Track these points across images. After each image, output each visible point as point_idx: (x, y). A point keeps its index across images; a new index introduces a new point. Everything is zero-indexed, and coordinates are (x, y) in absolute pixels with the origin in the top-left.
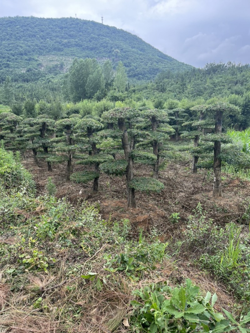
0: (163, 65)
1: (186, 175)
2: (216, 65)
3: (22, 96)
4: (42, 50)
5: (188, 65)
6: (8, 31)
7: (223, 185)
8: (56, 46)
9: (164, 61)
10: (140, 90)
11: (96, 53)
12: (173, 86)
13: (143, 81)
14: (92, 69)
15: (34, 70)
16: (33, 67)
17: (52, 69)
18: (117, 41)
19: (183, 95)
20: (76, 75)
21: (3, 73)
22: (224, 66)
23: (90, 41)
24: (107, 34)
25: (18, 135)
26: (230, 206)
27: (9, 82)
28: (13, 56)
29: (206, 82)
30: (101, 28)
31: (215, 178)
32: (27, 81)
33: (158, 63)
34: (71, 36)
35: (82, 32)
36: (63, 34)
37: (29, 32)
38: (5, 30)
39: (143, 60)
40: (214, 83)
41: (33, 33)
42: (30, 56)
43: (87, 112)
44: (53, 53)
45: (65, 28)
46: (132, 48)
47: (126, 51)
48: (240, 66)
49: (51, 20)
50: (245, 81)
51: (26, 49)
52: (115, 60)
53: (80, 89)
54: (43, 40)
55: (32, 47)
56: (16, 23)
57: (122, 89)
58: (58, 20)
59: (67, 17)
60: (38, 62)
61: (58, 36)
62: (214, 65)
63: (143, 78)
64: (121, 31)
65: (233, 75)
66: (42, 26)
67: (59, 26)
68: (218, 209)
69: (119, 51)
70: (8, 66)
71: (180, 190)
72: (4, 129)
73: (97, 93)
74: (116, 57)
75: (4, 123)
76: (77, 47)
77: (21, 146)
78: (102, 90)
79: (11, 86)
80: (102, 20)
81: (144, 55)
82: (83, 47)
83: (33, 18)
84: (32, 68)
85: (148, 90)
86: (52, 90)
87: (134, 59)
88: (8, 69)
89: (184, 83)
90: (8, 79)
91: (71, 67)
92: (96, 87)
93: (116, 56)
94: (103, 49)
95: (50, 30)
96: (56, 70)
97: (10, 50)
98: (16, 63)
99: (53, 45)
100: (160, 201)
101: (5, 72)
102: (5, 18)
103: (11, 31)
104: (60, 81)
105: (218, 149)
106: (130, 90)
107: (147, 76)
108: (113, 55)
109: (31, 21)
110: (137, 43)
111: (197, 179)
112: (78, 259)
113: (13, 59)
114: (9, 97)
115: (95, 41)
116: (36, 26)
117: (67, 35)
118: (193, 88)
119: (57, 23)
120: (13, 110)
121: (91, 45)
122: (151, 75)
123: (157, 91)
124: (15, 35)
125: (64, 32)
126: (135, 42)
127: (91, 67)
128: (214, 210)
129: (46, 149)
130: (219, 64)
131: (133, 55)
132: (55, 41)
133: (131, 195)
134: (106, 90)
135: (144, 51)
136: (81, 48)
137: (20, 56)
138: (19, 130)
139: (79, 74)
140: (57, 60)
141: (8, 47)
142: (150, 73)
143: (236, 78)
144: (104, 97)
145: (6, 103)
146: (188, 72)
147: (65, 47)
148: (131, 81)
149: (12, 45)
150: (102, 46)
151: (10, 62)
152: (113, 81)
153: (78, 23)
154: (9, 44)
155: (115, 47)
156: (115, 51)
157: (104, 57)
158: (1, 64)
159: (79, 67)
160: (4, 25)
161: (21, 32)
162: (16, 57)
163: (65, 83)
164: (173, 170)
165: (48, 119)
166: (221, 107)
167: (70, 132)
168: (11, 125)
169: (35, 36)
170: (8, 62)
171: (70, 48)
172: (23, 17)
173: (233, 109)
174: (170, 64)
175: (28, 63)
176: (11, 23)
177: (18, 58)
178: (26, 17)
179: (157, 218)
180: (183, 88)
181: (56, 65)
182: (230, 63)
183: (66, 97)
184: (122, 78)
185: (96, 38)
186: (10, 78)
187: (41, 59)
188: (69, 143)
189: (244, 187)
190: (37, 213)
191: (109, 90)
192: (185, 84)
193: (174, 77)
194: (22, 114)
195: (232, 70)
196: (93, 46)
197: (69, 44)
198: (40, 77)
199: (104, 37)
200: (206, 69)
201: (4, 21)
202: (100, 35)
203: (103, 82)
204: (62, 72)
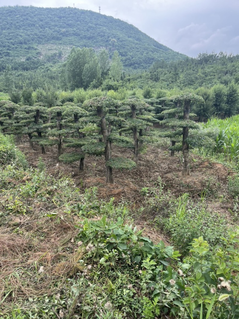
0: (159, 54)
1: (164, 158)
2: (208, 55)
3: (22, 84)
4: (41, 39)
5: (183, 55)
6: (8, 20)
7: (195, 166)
8: (55, 35)
9: (160, 50)
10: (134, 79)
11: (93, 42)
12: (166, 76)
13: (139, 70)
14: (89, 58)
15: (33, 58)
16: (32, 55)
17: (51, 58)
18: (114, 31)
19: (175, 84)
20: (74, 64)
21: (3, 61)
22: (216, 56)
23: (88, 30)
24: (104, 24)
25: (16, 121)
26: (195, 183)
27: (9, 70)
28: (13, 45)
29: (197, 72)
30: (98, 17)
31: (184, 159)
32: (27, 69)
33: (153, 52)
34: (69, 25)
35: (80, 22)
36: (61, 24)
37: (28, 21)
38: (5, 19)
39: (139, 50)
40: (206, 73)
41: (33, 23)
42: (30, 45)
43: (80, 100)
44: (51, 42)
45: (64, 17)
46: (129, 37)
47: (123, 40)
48: (232, 56)
49: (49, 10)
50: (234, 71)
51: (26, 38)
52: (112, 49)
53: (76, 78)
54: (42, 29)
55: (32, 36)
56: (16, 12)
57: (118, 78)
58: (57, 9)
59: (65, 7)
60: (38, 51)
61: (56, 26)
62: (206, 55)
63: (139, 68)
64: (119, 21)
65: (223, 65)
66: (41, 15)
67: (57, 16)
68: (184, 185)
69: (116, 41)
70: (8, 54)
71: (156, 170)
72: (2, 115)
73: (93, 81)
74: (113, 47)
75: (3, 110)
76: (76, 36)
77: (18, 131)
78: (99, 79)
79: (11, 74)
80: (100, 9)
81: (140, 45)
82: (81, 36)
83: (32, 7)
84: (31, 57)
85: (143, 79)
86: (51, 79)
87: (130, 48)
88: (8, 58)
89: (177, 72)
90: (8, 67)
91: (69, 56)
92: (93, 76)
93: (113, 45)
94: (100, 39)
95: (49, 19)
96: (54, 59)
97: (10, 39)
98: (16, 52)
99: (52, 34)
100: (137, 179)
101: (5, 60)
102: (5, 7)
103: (11, 20)
104: (59, 69)
105: (186, 134)
106: (125, 79)
107: (142, 66)
108: (110, 45)
109: (31, 11)
110: (134, 32)
111: (173, 162)
112: (49, 209)
113: (13, 48)
114: (9, 85)
115: (92, 30)
116: (35, 16)
117: (65, 25)
118: (185, 77)
119: (55, 13)
120: (11, 98)
121: (88, 34)
122: (147, 64)
123: (151, 81)
124: (15, 25)
125: (62, 21)
126: (131, 32)
127: (88, 57)
128: (180, 186)
129: (40, 134)
130: (212, 54)
131: (129, 44)
132: (53, 30)
133: (109, 172)
134: (102, 79)
135: (140, 41)
136: (79, 37)
137: (20, 45)
138: (16, 117)
139: (76, 63)
140: (55, 49)
141: (8, 36)
142: (145, 63)
143: (226, 68)
144: (100, 86)
145: (7, 91)
146: (181, 62)
147: (63, 36)
148: (128, 70)
149: (12, 34)
150: (99, 36)
151: (10, 50)
152: (108, 70)
153: (76, 13)
154: (9, 34)
155: (112, 36)
156: (112, 40)
157: (101, 46)
158: (2, 52)
159: (76, 56)
160: (4, 14)
161: (21, 21)
162: (16, 46)
163: (63, 72)
164: (154, 154)
165: (41, 107)
166: (187, 98)
167: (60, 119)
168: (9, 112)
169: (34, 25)
170: (9, 51)
171: (69, 37)
172: (23, 7)
173: (197, 99)
174: (165, 53)
175: (28, 52)
176: (11, 12)
177: (18, 47)
178: (25, 7)
179: (130, 192)
180: (176, 77)
181: (54, 54)
182: (222, 53)
183: (64, 86)
184: (117, 67)
185: (93, 27)
186: (10, 67)
187: (40, 48)
188: (59, 128)
189: (211, 168)
190: (24, 181)
191: (105, 79)
192: (177, 74)
193: (168, 66)
194: (20, 102)
195: (222, 60)
196: (90, 35)
197: (67, 33)
198: (39, 66)
199: (101, 27)
200: (199, 59)
201: (4, 10)
202: (97, 24)
203: (99, 71)
204: (60, 61)
